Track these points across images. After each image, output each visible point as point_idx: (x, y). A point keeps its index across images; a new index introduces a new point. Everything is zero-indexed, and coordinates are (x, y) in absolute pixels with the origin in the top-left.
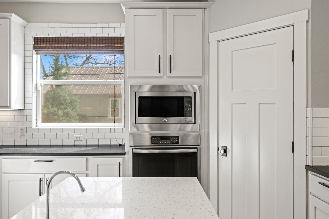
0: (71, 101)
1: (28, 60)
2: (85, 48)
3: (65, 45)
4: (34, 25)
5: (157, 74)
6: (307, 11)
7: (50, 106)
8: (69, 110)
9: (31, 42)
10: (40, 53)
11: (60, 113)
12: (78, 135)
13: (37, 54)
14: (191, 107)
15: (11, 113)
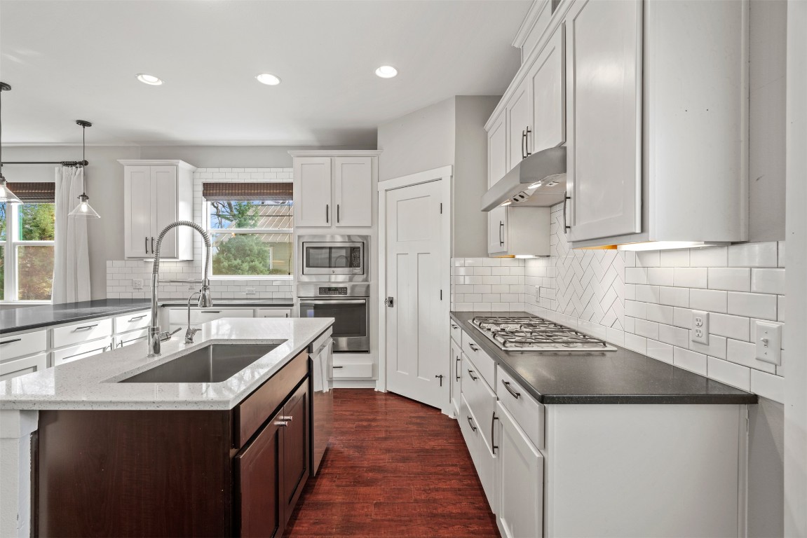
0: (259, 252)
1: (197, 207)
2: (257, 194)
3: (237, 191)
4: (204, 170)
5: (325, 224)
6: (451, 166)
7: (232, 258)
8: (256, 263)
9: (201, 188)
10: (210, 200)
11: (246, 266)
12: (251, 288)
13: (207, 200)
14: (359, 257)
15: (179, 265)
